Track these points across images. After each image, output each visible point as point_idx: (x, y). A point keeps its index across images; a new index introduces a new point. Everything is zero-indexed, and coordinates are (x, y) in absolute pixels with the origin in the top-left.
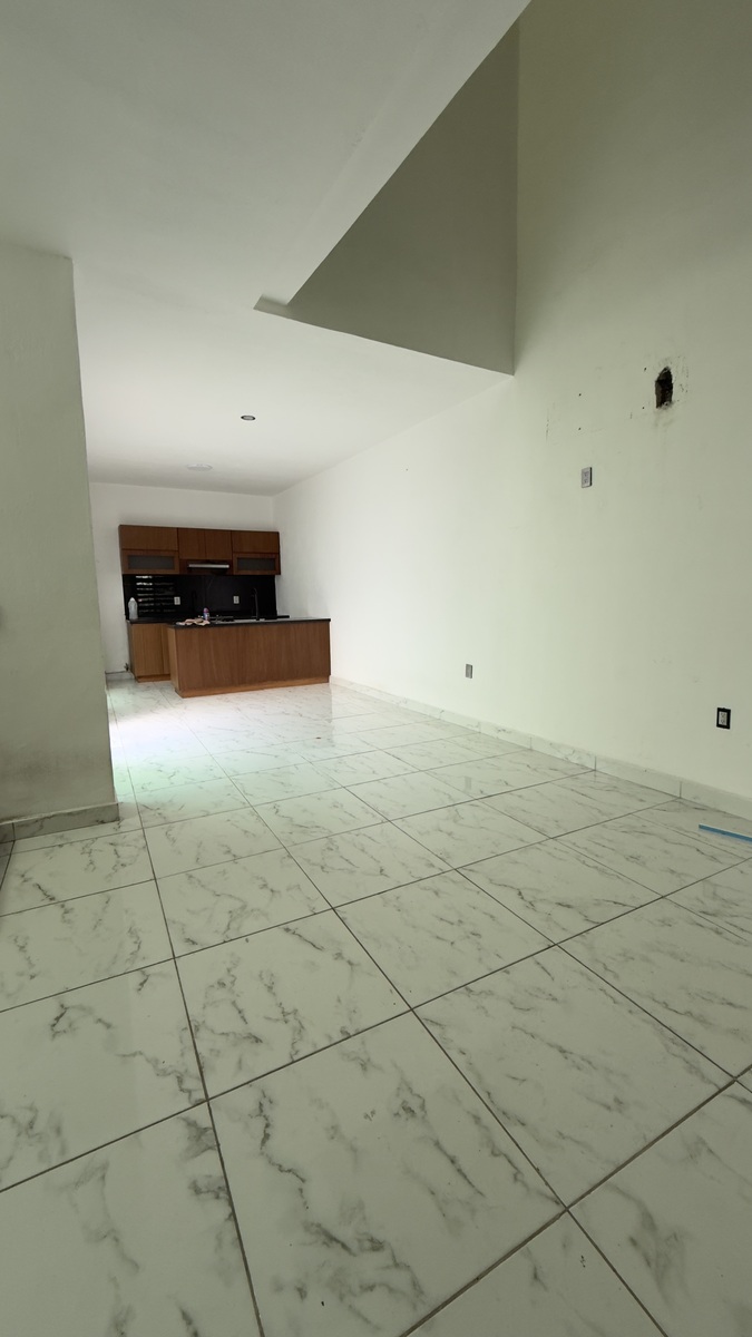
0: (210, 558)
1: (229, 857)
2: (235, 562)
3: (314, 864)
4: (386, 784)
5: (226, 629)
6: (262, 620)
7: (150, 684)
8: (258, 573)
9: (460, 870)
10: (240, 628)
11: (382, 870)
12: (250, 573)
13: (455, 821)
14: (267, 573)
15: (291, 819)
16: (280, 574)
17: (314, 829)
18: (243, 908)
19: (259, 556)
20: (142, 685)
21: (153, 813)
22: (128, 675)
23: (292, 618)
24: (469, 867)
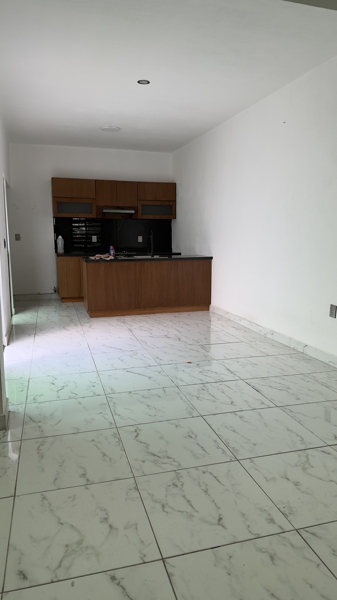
0: (120, 205)
1: (83, 481)
2: (140, 208)
3: (156, 501)
4: (241, 417)
5: (126, 263)
6: (156, 257)
7: (70, 304)
8: (158, 217)
9: (301, 531)
10: (138, 263)
11: (220, 519)
12: (151, 217)
13: (304, 469)
14: (165, 217)
15: (147, 445)
16: (175, 218)
17: (166, 460)
18: (80, 543)
19: (158, 203)
20: (64, 305)
21: (34, 425)
22: (55, 296)
23: (183, 255)
24: (311, 530)
